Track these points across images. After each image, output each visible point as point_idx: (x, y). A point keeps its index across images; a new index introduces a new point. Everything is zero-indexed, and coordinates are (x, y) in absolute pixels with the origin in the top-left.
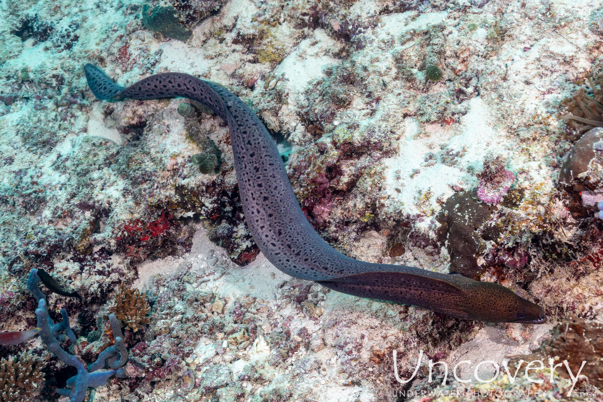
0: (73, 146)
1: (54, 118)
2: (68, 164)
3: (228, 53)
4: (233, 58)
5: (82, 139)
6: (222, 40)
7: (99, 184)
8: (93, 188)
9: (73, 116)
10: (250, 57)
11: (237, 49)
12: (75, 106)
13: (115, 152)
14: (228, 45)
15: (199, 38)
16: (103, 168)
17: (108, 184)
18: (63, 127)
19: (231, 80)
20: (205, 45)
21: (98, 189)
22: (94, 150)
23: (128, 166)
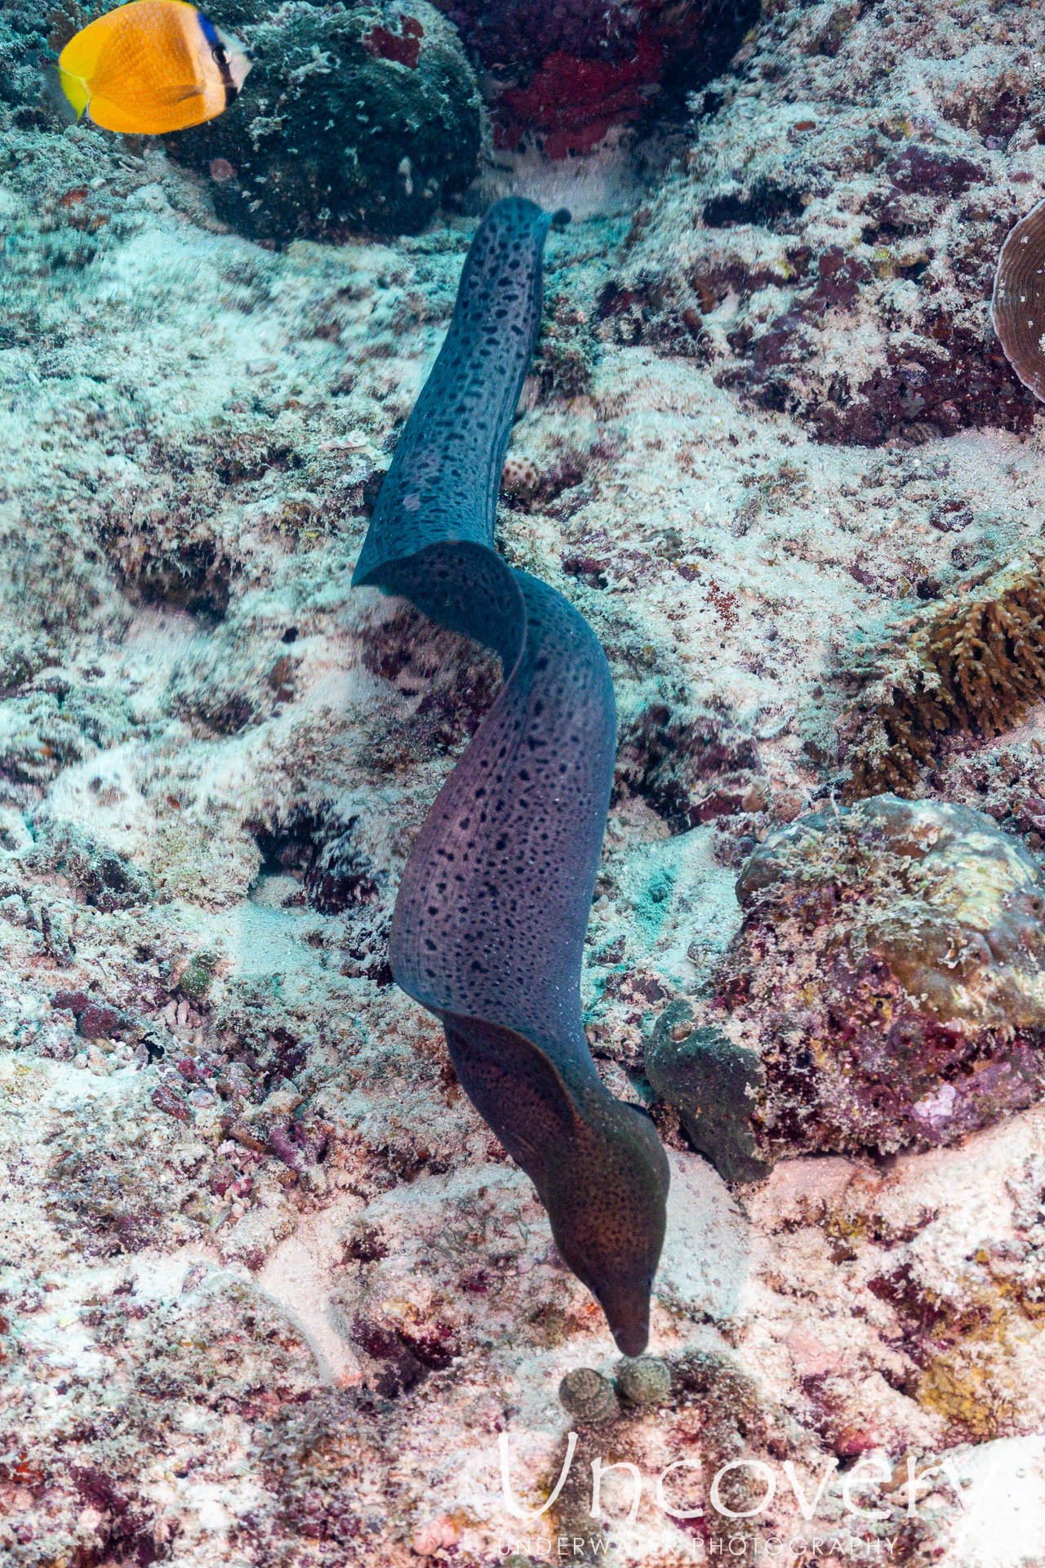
0: (186, 1288)
1: (190, 1161)
2: (137, 1329)
3: (837, 1305)
4: (841, 1332)
5: (227, 1282)
6: (844, 1256)
7: (184, 1451)
8: (159, 1450)
9: (249, 1193)
10: (899, 1363)
11: (872, 1314)
12: (277, 1167)
13: (297, 1390)
14: (853, 1283)
15: (778, 1202)
16: (226, 1412)
17: (208, 1470)
18: (195, 1209)
19: (796, 1392)
20: (785, 1238)
21: (171, 1463)
22: (238, 1339)
23: (305, 1457)
